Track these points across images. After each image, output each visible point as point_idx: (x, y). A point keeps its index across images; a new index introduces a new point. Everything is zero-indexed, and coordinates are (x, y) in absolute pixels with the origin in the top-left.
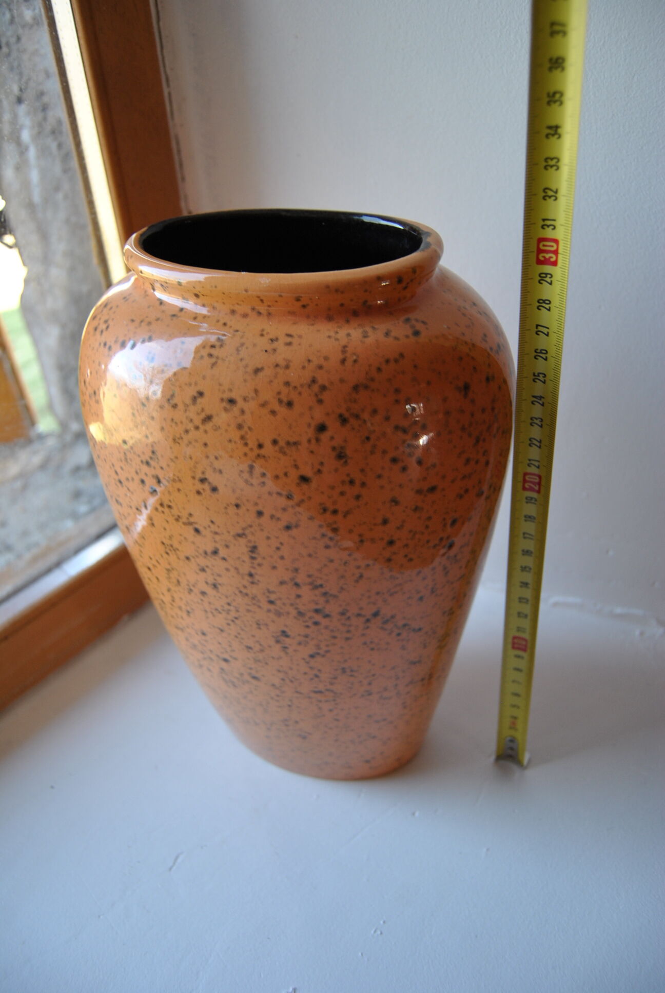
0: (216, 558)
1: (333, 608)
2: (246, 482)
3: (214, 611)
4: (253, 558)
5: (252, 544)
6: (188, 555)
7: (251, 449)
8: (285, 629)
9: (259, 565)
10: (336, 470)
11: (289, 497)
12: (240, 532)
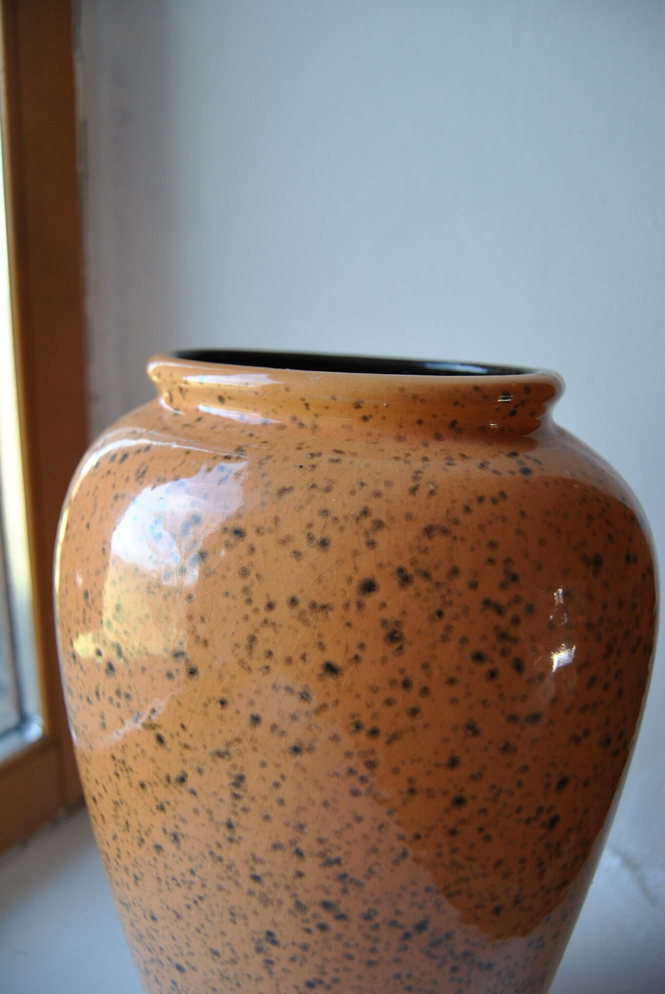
0: (183, 789)
1: (353, 905)
2: (242, 663)
3: (169, 881)
4: (236, 797)
5: (236, 772)
6: (143, 779)
7: (256, 610)
8: (273, 929)
9: (245, 810)
10: (384, 660)
11: (305, 696)
12: (222, 748)
